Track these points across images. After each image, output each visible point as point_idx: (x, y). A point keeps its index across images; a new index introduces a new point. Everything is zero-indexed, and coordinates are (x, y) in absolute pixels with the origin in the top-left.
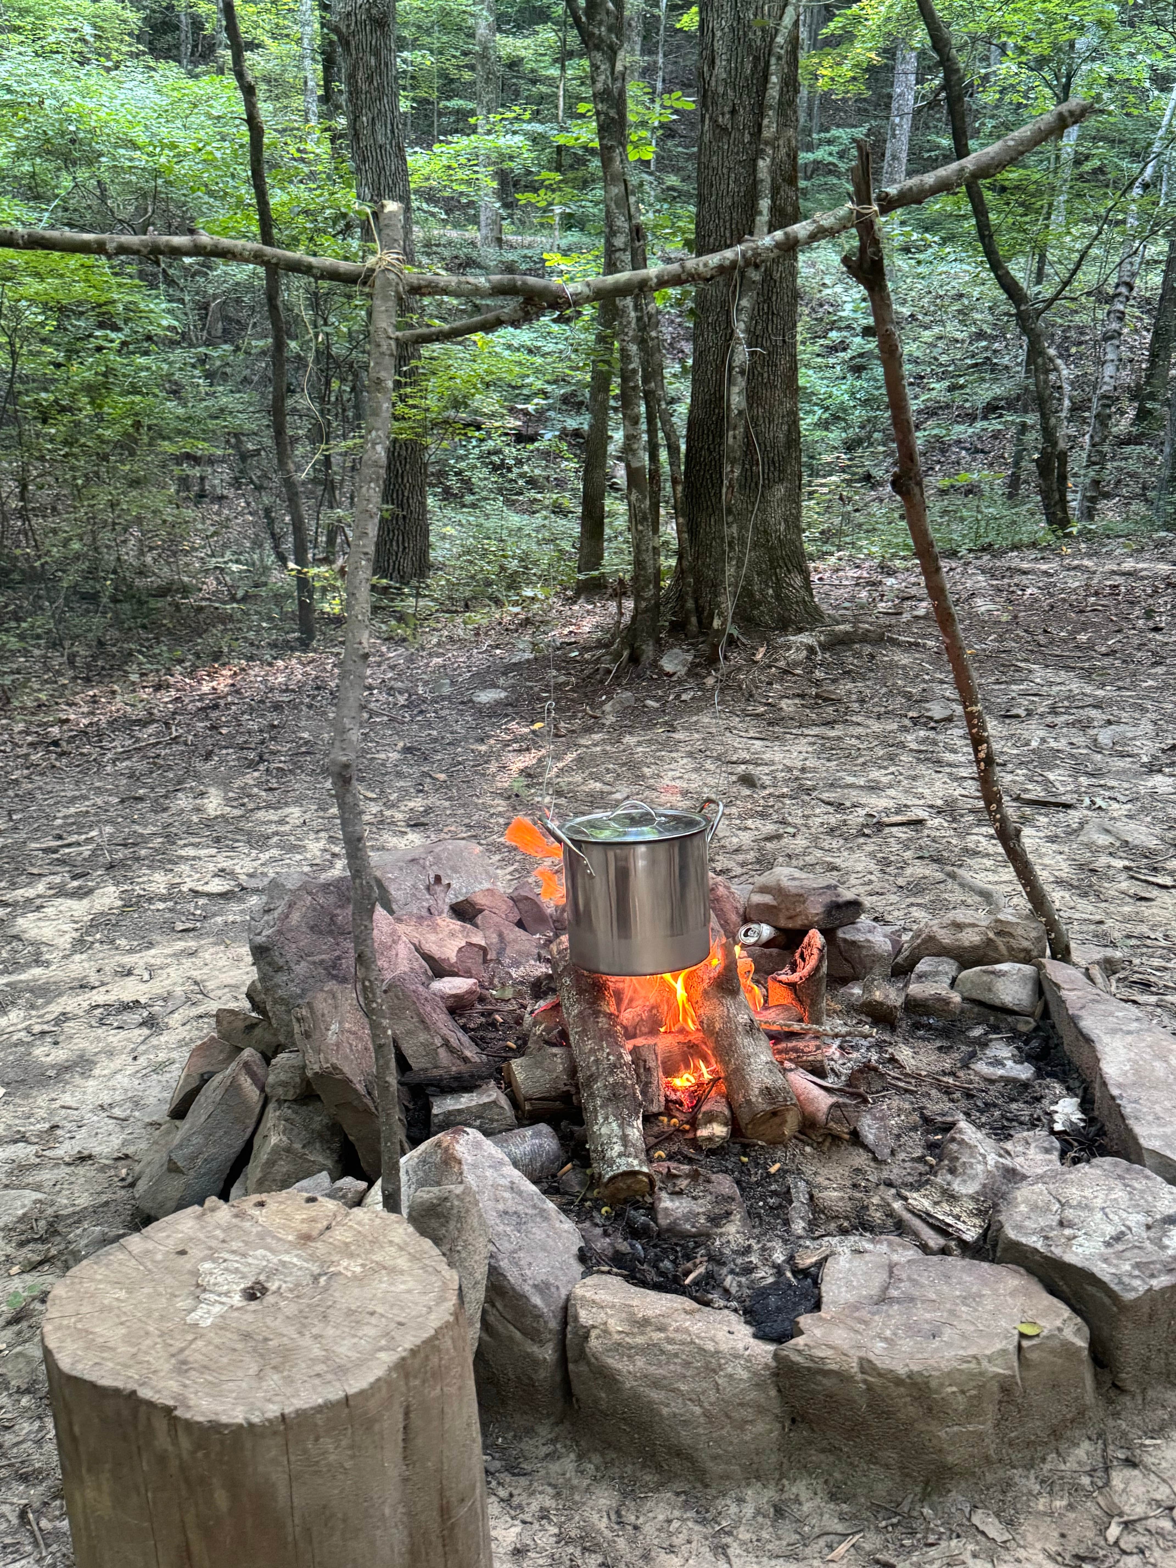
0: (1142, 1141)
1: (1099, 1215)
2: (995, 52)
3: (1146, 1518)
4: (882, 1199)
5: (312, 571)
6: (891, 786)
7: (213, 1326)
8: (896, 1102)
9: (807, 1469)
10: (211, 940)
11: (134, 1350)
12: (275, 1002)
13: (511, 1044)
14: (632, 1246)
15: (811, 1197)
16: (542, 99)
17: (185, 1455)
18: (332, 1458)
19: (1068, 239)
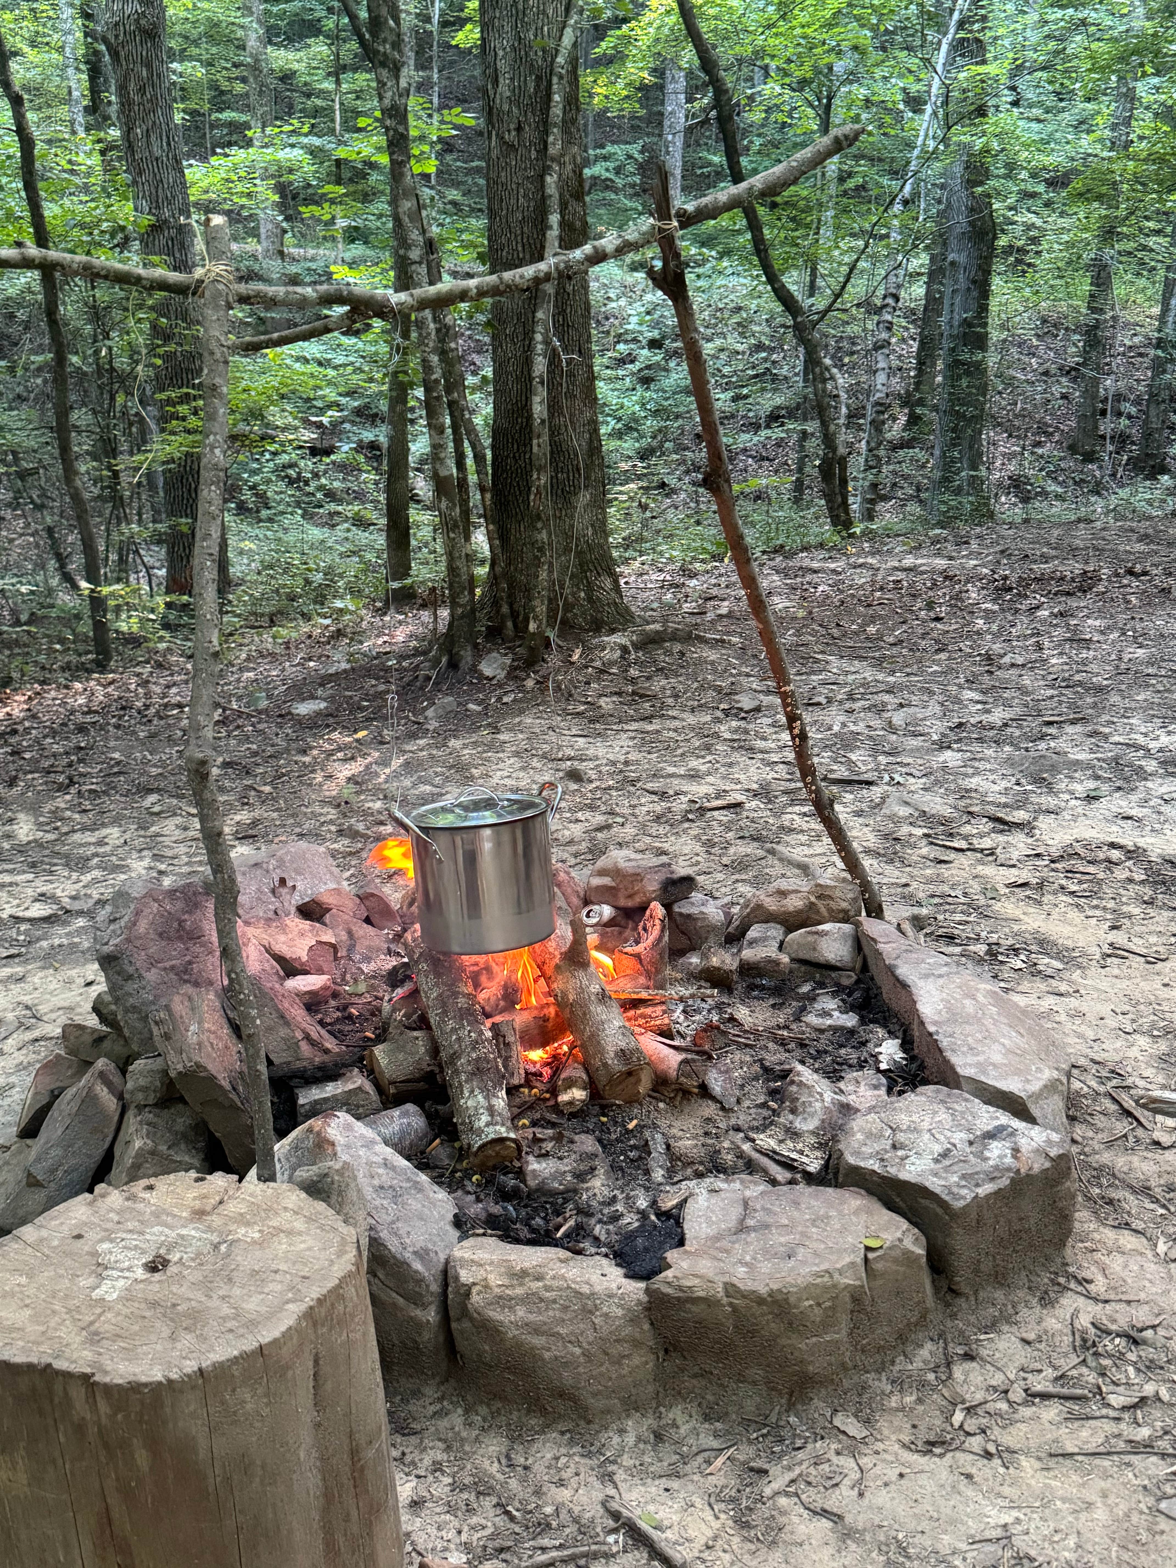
0: (959, 1070)
1: (927, 1136)
2: (758, 75)
3: (986, 1402)
4: (732, 1142)
5: (105, 590)
6: (709, 774)
7: (120, 1298)
8: (738, 1056)
9: (680, 1395)
10: (39, 964)
11: (42, 1328)
12: (126, 1011)
13: (369, 1034)
14: (505, 1209)
15: (668, 1147)
16: (316, 112)
17: (104, 1420)
18: (249, 1406)
19: (836, 253)
